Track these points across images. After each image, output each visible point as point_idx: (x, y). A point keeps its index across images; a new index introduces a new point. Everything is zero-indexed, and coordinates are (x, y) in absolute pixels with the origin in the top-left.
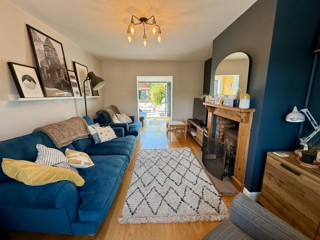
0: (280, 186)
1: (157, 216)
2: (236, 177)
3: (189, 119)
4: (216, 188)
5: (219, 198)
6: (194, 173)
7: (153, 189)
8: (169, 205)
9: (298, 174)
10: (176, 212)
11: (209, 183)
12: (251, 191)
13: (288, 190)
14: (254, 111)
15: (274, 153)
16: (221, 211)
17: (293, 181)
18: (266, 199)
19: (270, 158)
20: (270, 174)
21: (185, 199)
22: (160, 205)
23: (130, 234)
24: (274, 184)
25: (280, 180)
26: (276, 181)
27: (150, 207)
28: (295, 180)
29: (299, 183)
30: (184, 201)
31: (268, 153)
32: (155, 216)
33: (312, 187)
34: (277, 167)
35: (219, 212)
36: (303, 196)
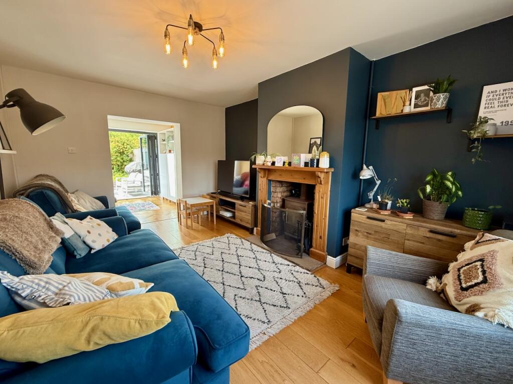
0: (367, 237)
1: (272, 324)
2: (316, 249)
3: (212, 193)
4: (303, 268)
5: (313, 275)
6: (267, 260)
7: (236, 298)
8: (275, 306)
9: (383, 221)
10: (289, 308)
11: (292, 265)
12: (335, 257)
13: (376, 239)
14: (333, 171)
15: (356, 209)
16: (325, 287)
17: (379, 229)
18: (355, 257)
19: (355, 214)
20: (357, 230)
21: (284, 291)
22: (265, 310)
23: (262, 363)
24: (362, 238)
25: (367, 233)
26: (364, 235)
27: (254, 319)
28: (381, 227)
29: (385, 229)
30: (285, 294)
31: (353, 210)
32: (270, 326)
33: (395, 228)
34: (363, 221)
35: (324, 288)
36: (389, 238)
